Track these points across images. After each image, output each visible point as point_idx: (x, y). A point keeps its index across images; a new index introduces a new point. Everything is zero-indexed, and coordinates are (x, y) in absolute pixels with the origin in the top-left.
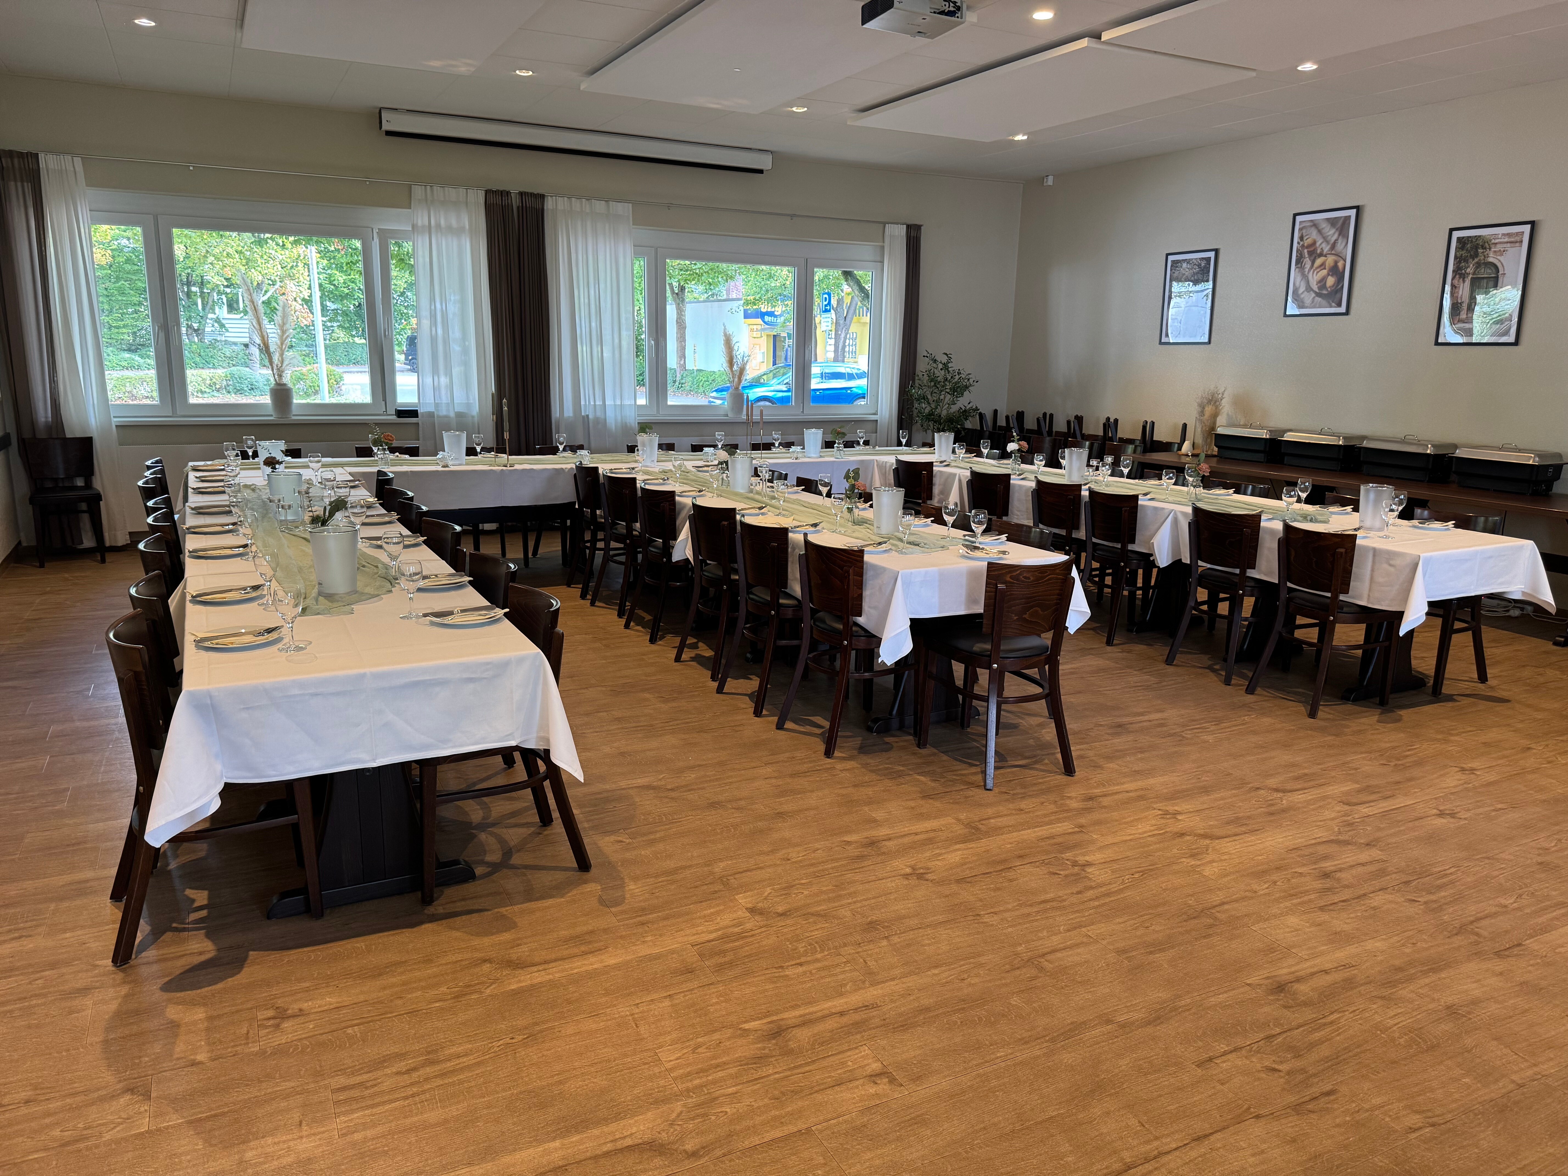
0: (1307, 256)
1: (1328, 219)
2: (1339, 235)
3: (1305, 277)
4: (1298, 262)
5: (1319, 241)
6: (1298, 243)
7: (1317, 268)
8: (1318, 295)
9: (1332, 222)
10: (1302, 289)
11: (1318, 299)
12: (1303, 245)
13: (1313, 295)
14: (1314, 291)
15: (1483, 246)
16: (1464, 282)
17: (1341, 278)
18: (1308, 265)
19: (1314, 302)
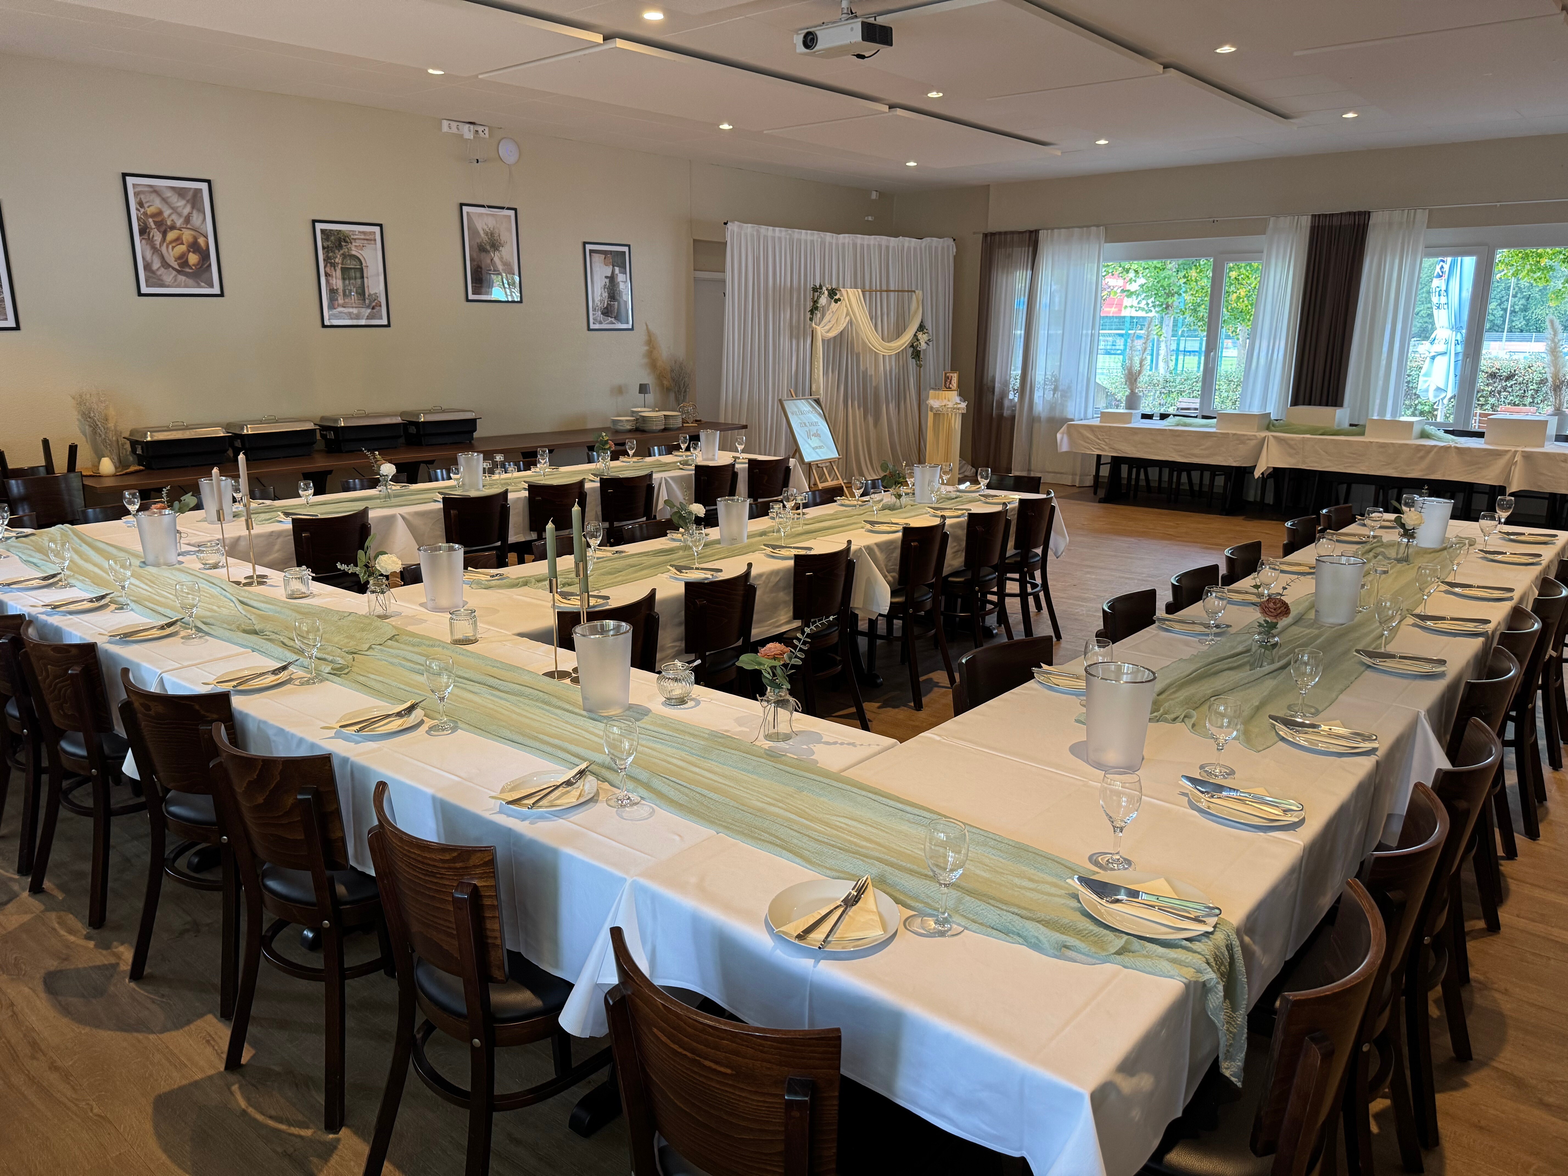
0: (153, 226)
1: (173, 188)
2: (193, 207)
3: (155, 250)
4: (143, 231)
5: (167, 212)
6: (137, 209)
7: (171, 242)
8: (178, 272)
9: (181, 193)
10: (156, 265)
11: (182, 278)
12: (145, 214)
13: (174, 273)
14: (174, 269)
15: (344, 240)
16: (335, 271)
17: (205, 256)
18: (158, 237)
19: (175, 280)
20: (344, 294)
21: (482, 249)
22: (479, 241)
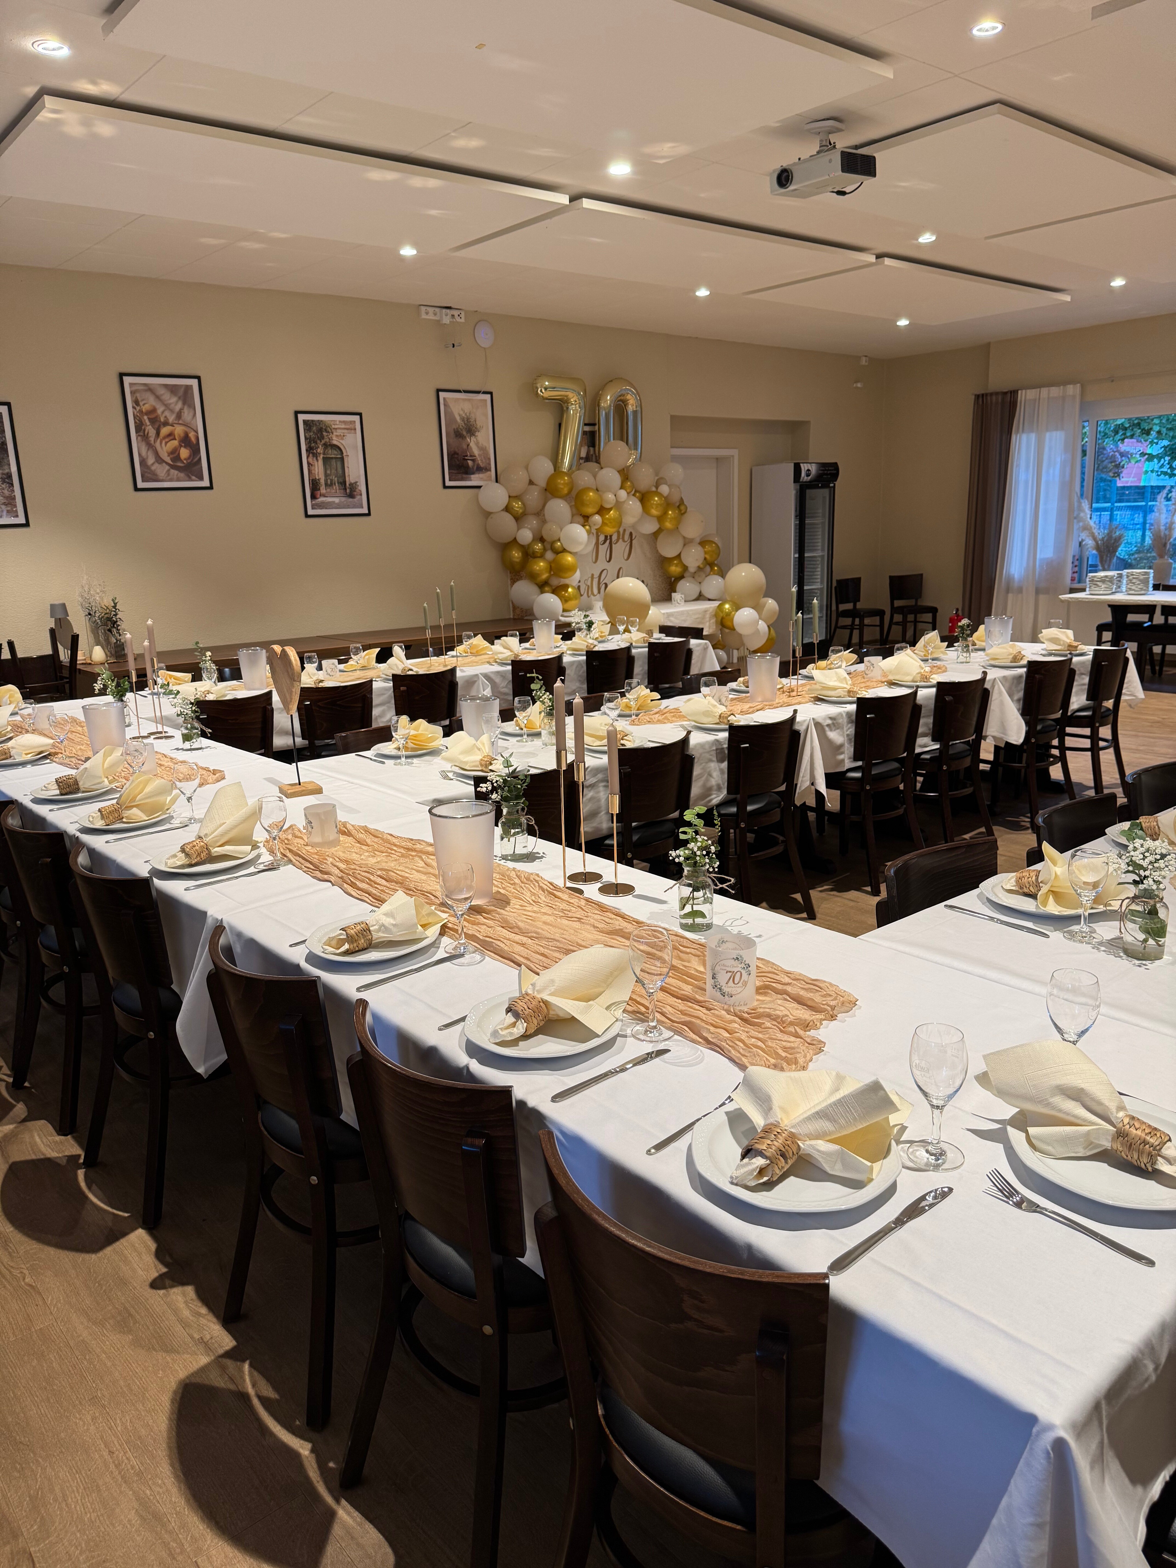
0: (148, 423)
1: (166, 386)
2: (184, 403)
3: (150, 446)
4: (139, 428)
5: (160, 409)
6: (134, 407)
7: (164, 438)
8: (171, 466)
9: (173, 389)
10: (151, 460)
11: (174, 473)
12: (141, 411)
13: (167, 467)
14: (167, 463)
15: (326, 430)
16: (317, 461)
17: (196, 450)
18: (152, 432)
19: (169, 475)
20: (326, 484)
21: (458, 434)
22: (455, 427)
